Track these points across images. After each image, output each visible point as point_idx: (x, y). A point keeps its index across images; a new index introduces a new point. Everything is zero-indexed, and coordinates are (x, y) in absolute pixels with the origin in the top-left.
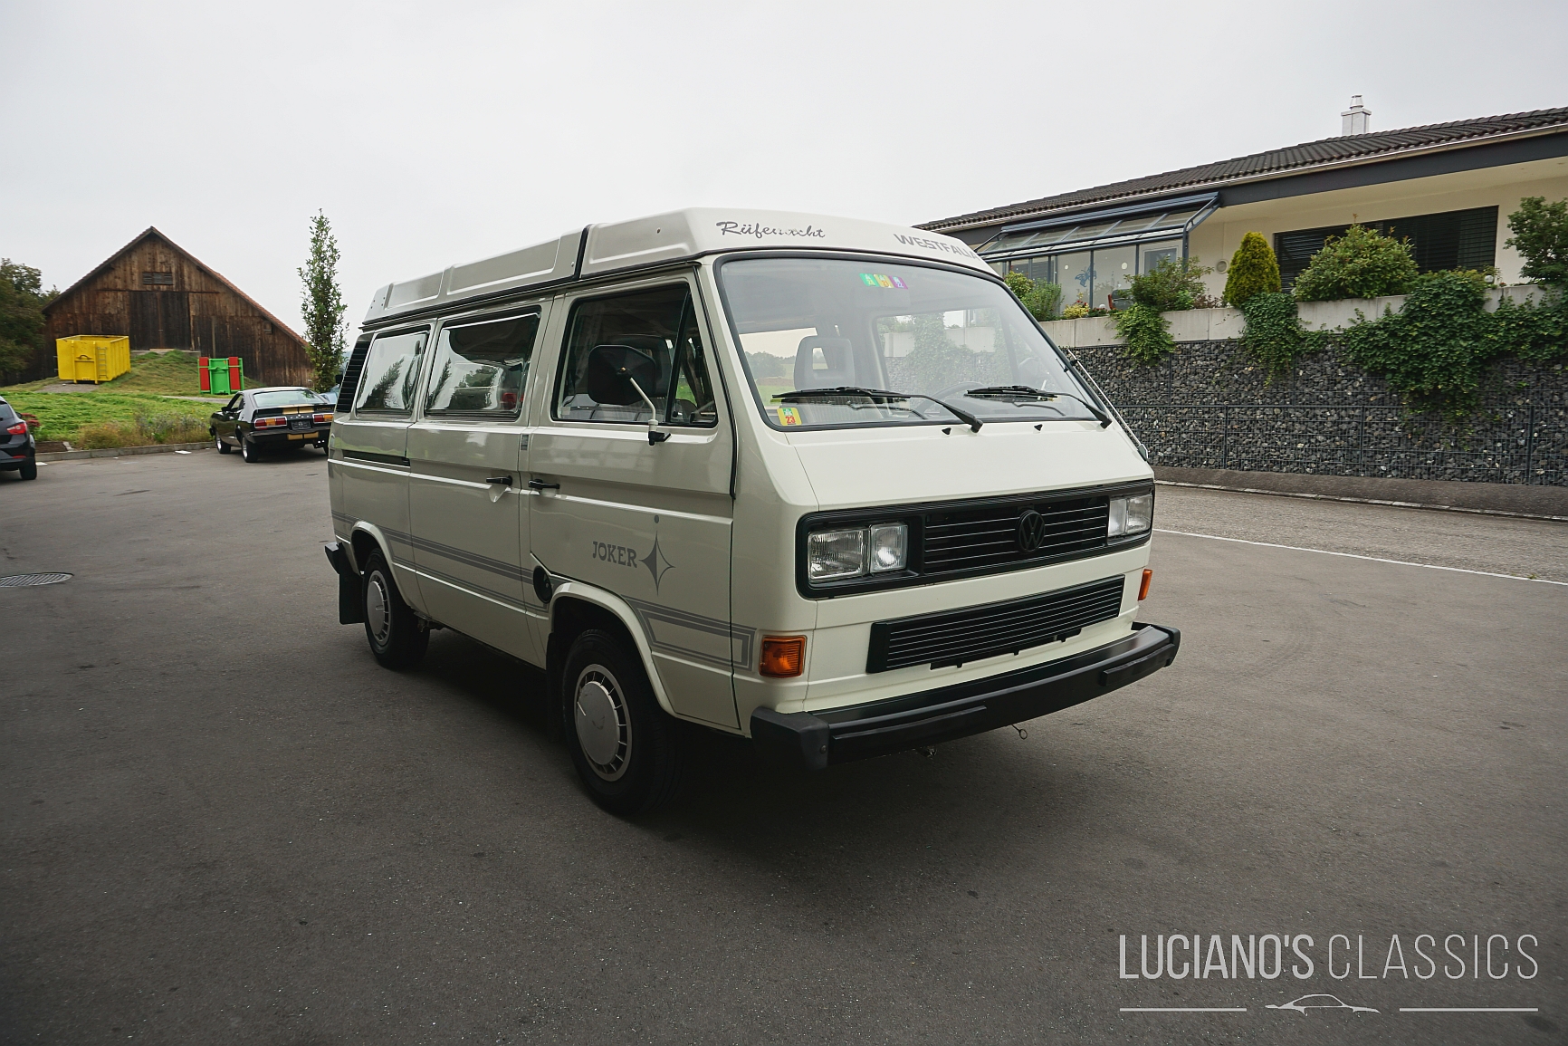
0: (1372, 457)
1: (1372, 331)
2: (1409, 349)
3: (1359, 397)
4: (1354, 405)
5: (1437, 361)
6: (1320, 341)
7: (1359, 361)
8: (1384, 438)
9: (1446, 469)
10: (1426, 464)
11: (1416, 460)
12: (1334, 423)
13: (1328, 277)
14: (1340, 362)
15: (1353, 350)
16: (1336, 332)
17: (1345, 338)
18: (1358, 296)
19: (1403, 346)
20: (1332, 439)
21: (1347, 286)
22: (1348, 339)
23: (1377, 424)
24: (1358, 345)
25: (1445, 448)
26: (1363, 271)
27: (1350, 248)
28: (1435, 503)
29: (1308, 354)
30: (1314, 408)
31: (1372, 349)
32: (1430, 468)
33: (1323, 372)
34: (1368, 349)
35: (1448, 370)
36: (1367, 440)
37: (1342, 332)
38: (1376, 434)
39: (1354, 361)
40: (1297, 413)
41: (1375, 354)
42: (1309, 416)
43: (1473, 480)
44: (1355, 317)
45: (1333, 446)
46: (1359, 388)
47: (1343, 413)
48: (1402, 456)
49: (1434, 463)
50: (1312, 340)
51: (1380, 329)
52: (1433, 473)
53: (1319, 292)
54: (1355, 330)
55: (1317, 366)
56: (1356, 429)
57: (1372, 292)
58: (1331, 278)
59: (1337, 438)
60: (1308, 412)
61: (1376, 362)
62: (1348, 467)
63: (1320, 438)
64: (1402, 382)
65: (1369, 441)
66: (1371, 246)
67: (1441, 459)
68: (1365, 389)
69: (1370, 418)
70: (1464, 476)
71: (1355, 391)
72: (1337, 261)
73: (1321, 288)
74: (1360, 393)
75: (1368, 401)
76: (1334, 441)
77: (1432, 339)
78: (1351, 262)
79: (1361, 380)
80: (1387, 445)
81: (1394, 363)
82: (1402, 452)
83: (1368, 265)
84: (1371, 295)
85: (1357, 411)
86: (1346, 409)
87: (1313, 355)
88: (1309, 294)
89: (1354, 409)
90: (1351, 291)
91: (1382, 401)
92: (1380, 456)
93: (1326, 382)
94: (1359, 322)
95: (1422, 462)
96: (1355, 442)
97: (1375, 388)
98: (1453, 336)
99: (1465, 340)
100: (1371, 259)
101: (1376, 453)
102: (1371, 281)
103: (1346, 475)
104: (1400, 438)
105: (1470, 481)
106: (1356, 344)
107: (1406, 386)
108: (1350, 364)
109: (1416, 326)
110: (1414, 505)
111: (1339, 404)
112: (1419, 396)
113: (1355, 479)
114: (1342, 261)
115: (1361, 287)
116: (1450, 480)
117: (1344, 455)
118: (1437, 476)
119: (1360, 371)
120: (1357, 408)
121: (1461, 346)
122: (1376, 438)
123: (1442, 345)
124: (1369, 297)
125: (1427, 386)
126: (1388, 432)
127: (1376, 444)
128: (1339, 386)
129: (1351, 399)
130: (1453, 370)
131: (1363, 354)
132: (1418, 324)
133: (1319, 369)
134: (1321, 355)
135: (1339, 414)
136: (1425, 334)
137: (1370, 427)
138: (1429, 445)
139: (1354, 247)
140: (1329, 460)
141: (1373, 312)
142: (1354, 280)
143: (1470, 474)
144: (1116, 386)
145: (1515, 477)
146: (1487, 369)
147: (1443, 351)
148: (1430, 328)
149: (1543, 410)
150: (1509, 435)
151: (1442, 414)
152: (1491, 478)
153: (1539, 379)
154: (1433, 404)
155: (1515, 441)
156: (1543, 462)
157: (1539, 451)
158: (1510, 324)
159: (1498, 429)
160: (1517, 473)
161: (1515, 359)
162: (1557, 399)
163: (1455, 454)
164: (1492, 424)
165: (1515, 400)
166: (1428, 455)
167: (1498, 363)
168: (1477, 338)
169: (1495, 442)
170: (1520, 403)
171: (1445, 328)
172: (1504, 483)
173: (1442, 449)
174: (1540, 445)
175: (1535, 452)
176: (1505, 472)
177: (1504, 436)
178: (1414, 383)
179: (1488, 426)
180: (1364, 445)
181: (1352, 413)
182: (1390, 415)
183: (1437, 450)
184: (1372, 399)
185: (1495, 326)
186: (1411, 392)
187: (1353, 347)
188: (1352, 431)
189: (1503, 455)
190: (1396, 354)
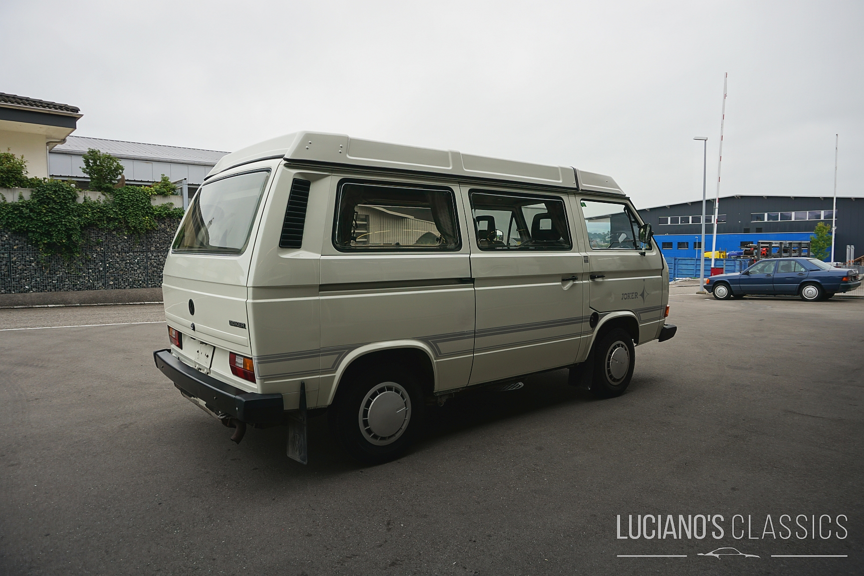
0: (19, 281)
2: (43, 220)
3: (7, 246)
7: (8, 225)
8: (26, 270)
9: (65, 285)
10: (53, 283)
11: (47, 281)
15: (3, 218)
19: (39, 218)
23: (20, 262)
25: (63, 274)
28: (70, 303)
32: (55, 285)
35: (66, 232)
36: (14, 272)
43: (79, 289)
46: (6, 241)
48: (38, 279)
49: (57, 282)
52: (58, 288)
56: (6, 265)
62: (3, 289)
64: (39, 238)
65: (17, 272)
67: (61, 280)
68: (11, 242)
69: (15, 259)
70: (75, 288)
74: (7, 244)
75: (13, 249)
77: (55, 215)
79: (7, 236)
80: (28, 274)
81: (34, 227)
82: (38, 277)
85: (6, 255)
91: (21, 249)
92: (24, 281)
95: (50, 282)
96: (6, 273)
97: (17, 241)
98: (69, 214)
99: (75, 216)
101: (21, 279)
103: (3, 293)
104: (35, 269)
105: (78, 290)
106: (4, 215)
107: (41, 240)
110: (61, 305)
112: (49, 246)
113: (9, 295)
116: (67, 291)
118: (60, 289)
119: (7, 231)
121: (74, 220)
122: (20, 270)
123: (64, 219)
124: (9, 187)
126: (27, 266)
127: (20, 274)
130: (71, 232)
132: (45, 206)
136: (51, 212)
137: (15, 264)
138: (53, 272)
141: (11, 196)
143: (78, 287)
145: (100, 286)
146: (83, 232)
147: (64, 222)
148: (54, 208)
149: (110, 254)
150: (95, 266)
151: (59, 255)
152: (89, 288)
153: (106, 238)
154: (55, 250)
155: (98, 269)
156: (112, 278)
157: (110, 273)
158: (93, 210)
159: (89, 263)
160: (101, 284)
161: (95, 228)
162: (115, 247)
163: (69, 277)
164: (86, 261)
165: (96, 248)
166: (53, 278)
167: (87, 230)
168: (79, 216)
169: (89, 270)
170: (99, 250)
171: (63, 210)
172: (96, 289)
173: (61, 274)
174: (110, 270)
175: (108, 274)
176: (95, 284)
177: (93, 266)
178: (46, 239)
179: (84, 261)
180: (12, 274)
181: (2, 256)
182: (28, 256)
183: (58, 275)
184: (15, 248)
185: (86, 211)
186: (44, 244)
187: (2, 216)
188: (3, 267)
189: (93, 276)
190: (34, 222)
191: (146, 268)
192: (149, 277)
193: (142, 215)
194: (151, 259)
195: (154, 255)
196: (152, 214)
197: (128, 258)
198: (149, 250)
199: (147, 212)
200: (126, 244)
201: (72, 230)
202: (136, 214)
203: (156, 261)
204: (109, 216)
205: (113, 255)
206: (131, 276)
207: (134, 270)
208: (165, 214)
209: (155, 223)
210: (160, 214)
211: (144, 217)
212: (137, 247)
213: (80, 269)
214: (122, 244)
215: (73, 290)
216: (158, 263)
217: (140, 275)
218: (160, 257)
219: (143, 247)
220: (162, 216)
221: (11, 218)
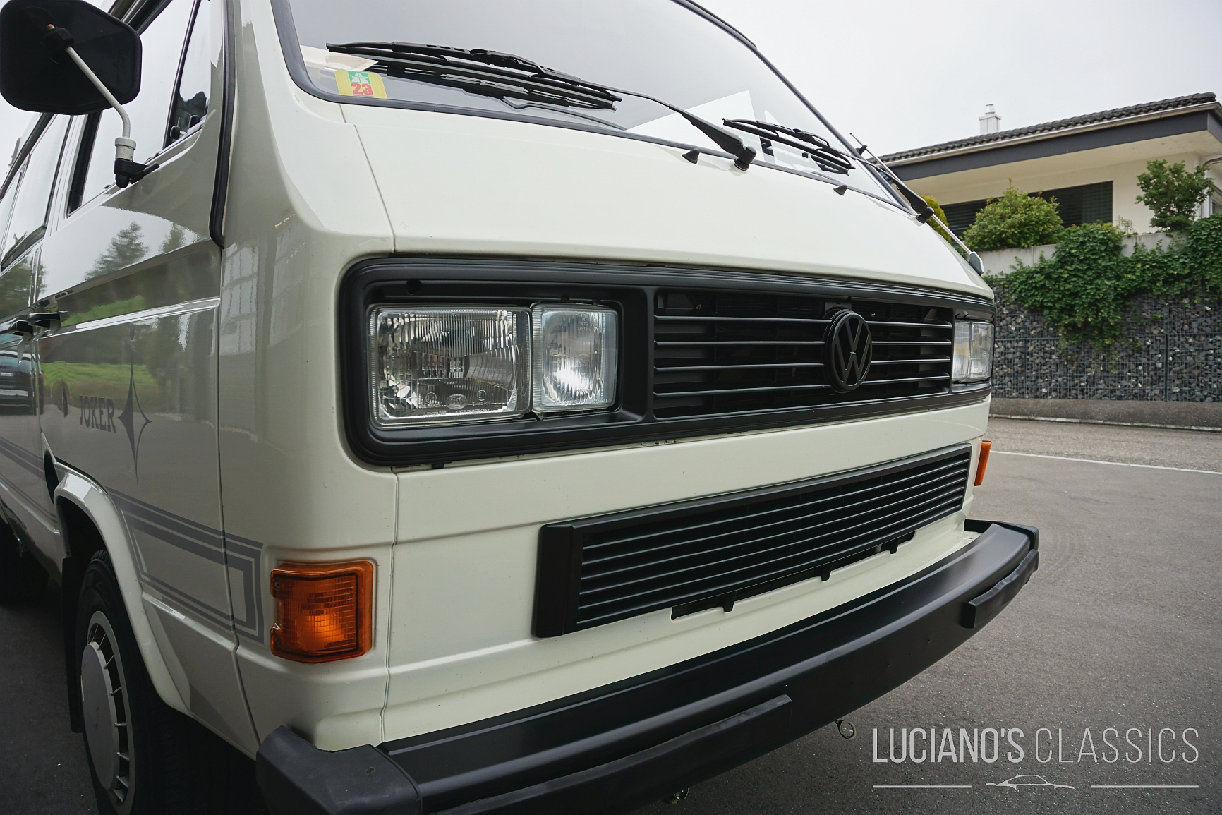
0: (1034, 381)
1: (1030, 274)
2: (1062, 288)
3: (1022, 331)
4: (1017, 338)
5: (1087, 298)
7: (1021, 300)
8: (1044, 365)
9: (1097, 389)
10: (1080, 386)
11: (1072, 383)
12: (1001, 353)
13: (991, 230)
14: (1005, 302)
15: (1015, 291)
16: (1000, 277)
17: (1008, 281)
18: (1018, 246)
19: (1057, 286)
20: (1000, 367)
21: (1007, 237)
22: (1010, 282)
23: (1038, 353)
24: (1019, 287)
25: (1095, 372)
26: (1021, 225)
27: (1008, 206)
28: (1091, 418)
31: (1031, 290)
32: (1083, 390)
34: (1028, 290)
35: (1095, 305)
36: (1030, 367)
37: (1004, 277)
38: (1037, 361)
39: (1016, 300)
41: (1034, 294)
43: (1120, 398)
44: (1015, 264)
45: (1001, 373)
46: (1022, 324)
47: (1009, 345)
48: (1060, 379)
49: (1087, 385)
51: (1037, 273)
52: (1087, 393)
53: (984, 243)
54: (1016, 275)
56: (1020, 358)
57: (1028, 242)
58: (994, 231)
59: (1005, 366)
61: (1035, 301)
62: (1015, 390)
64: (1058, 317)
65: (1032, 368)
66: (1024, 205)
67: (1092, 382)
68: (1027, 324)
69: (1031, 348)
70: (1112, 395)
71: (1018, 326)
72: (998, 217)
73: (986, 240)
74: (1022, 328)
75: (1029, 334)
76: (1002, 369)
77: (1081, 280)
78: (1010, 217)
79: (1022, 316)
80: (1047, 371)
81: (1050, 301)
82: (1060, 377)
83: (1025, 219)
84: (1028, 244)
85: (1021, 343)
86: (1011, 342)
88: (976, 245)
89: (1017, 341)
90: (1011, 241)
91: (1040, 334)
92: (1042, 381)
94: (1019, 267)
95: (1076, 384)
96: (1020, 369)
97: (1034, 323)
98: (1099, 277)
99: (1109, 279)
100: (1026, 214)
101: (1038, 377)
102: (1026, 233)
103: (1014, 397)
104: (1057, 365)
105: (1118, 399)
106: (1017, 286)
107: (1061, 320)
108: (1013, 303)
109: (1066, 269)
110: (1074, 421)
111: (1005, 337)
112: (1072, 328)
113: (1021, 400)
114: (1003, 217)
115: (1019, 239)
116: (1101, 399)
117: (1011, 381)
118: (1090, 396)
119: (1022, 309)
120: (1020, 340)
121: (1106, 285)
122: (1038, 365)
123: (1091, 284)
124: (1026, 246)
125: (1078, 319)
126: (1047, 360)
127: (1037, 370)
128: (1004, 322)
129: (1015, 333)
130: (1100, 305)
131: (1023, 295)
132: (1068, 268)
135: (1005, 346)
136: (1075, 276)
137: (1032, 356)
138: (1082, 369)
139: (1011, 206)
140: (999, 385)
141: (1032, 258)
142: (1013, 232)
143: (1118, 393)
145: (1155, 395)
146: (1128, 303)
147: (1091, 289)
148: (1079, 270)
149: (1176, 338)
150: (1148, 360)
151: (1092, 343)
152: (1135, 397)
153: (1170, 311)
154: (1084, 335)
155: (1153, 364)
156: (1177, 382)
157: (1174, 372)
158: (1145, 266)
159: (1139, 355)
160: (1157, 391)
161: (1148, 295)
162: (1186, 327)
163: (1104, 377)
164: (1133, 351)
165: (1152, 330)
166: (1082, 378)
167: (1136, 299)
168: (1118, 278)
169: (1137, 366)
170: (1156, 332)
171: (1092, 270)
172: (1147, 400)
173: (1093, 373)
175: (1171, 373)
176: (1147, 391)
177: (1144, 360)
178: (1067, 317)
179: (1130, 352)
180: (1027, 371)
181: (1016, 344)
182: (1048, 345)
183: (1089, 374)
184: (1032, 333)
185: (1132, 268)
186: (1066, 326)
187: (1014, 289)
188: (1017, 360)
189: (1144, 377)
190: (1051, 293)
200: (1207, 320)
204: (1171, 272)
205: (1182, 339)
213: (1123, 365)
215: (1111, 398)
221: (1023, 290)
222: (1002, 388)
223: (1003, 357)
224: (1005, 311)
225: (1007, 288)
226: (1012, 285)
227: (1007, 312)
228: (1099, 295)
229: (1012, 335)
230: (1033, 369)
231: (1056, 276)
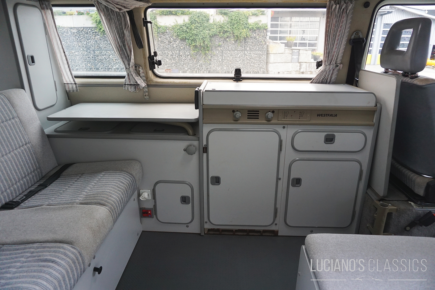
0: (183, 65)
1: (181, 26)
2: (192, 32)
4: (176, 50)
5: (201, 37)
6: (165, 29)
7: (178, 36)
8: (186, 60)
9: (203, 68)
11: (195, 66)
12: (171, 55)
14: (172, 36)
16: (169, 26)
18: (176, 15)
19: (190, 32)
20: (171, 60)
22: (173, 28)
23: (183, 55)
24: (177, 30)
25: (202, 62)
29: (161, 33)
30: (165, 51)
31: (182, 32)
33: (166, 39)
35: (203, 39)
36: (181, 60)
37: (171, 26)
38: (183, 58)
39: (176, 35)
40: (159, 52)
41: (182, 34)
42: (163, 53)
44: (175, 21)
45: (171, 63)
47: (173, 52)
48: (191, 65)
49: (199, 67)
50: (163, 28)
51: (183, 26)
54: (175, 26)
55: (164, 37)
56: (178, 57)
60: (163, 52)
61: (183, 36)
63: (167, 60)
67: (201, 66)
68: (179, 44)
69: (181, 53)
70: (207, 70)
74: (178, 46)
77: (198, 30)
79: (178, 42)
80: (187, 62)
81: (188, 37)
82: (191, 64)
85: (178, 51)
87: (163, 33)
91: (184, 48)
92: (185, 65)
93: (168, 42)
94: (176, 23)
95: (196, 66)
96: (178, 61)
97: (182, 44)
98: (204, 29)
99: (207, 30)
104: (190, 59)
106: (176, 30)
107: (192, 44)
108: (175, 37)
111: (172, 49)
112: (195, 47)
117: (175, 65)
119: (178, 39)
121: (206, 32)
122: (184, 59)
123: (202, 32)
124: (179, 15)
125: (198, 44)
126: (186, 58)
128: (172, 43)
129: (176, 48)
130: (205, 39)
131: (179, 34)
132: (194, 25)
133: (165, 38)
134: (165, 33)
136: (196, 28)
137: (181, 56)
138: (198, 61)
141: (181, 20)
144: (94, 43)
145: (219, 70)
146: (212, 39)
147: (202, 33)
148: (197, 26)
149: (225, 51)
150: (217, 58)
151: (201, 52)
153: (223, 42)
154: (198, 49)
155: (219, 60)
156: (225, 66)
157: (224, 62)
158: (217, 26)
159: (214, 57)
160: (220, 69)
161: (218, 37)
162: (228, 48)
163: (205, 64)
165: (218, 48)
166: (198, 64)
167: (214, 37)
168: (209, 30)
169: (214, 60)
170: (219, 49)
171: (202, 27)
173: (201, 62)
174: (225, 61)
175: (224, 63)
176: (217, 69)
177: (216, 58)
178: (194, 43)
179: (212, 56)
180: (180, 62)
181: (176, 52)
182: (187, 53)
183: (200, 63)
184: (181, 48)
185: (213, 27)
186: (193, 46)
187: (175, 31)
188: (176, 58)
189: (216, 64)
190: (189, 34)
191: (244, 60)
192: (245, 65)
193: (242, 29)
194: (247, 55)
195: (249, 52)
196: (248, 28)
197: (234, 54)
198: (246, 50)
199: (245, 27)
200: (233, 46)
201: (206, 37)
202: (239, 28)
203: (249, 56)
204: (225, 29)
205: (227, 52)
206: (235, 65)
207: (237, 61)
208: (256, 27)
209: (249, 33)
210: (253, 28)
211: (243, 29)
212: (240, 48)
213: (210, 60)
214: (232, 46)
216: (250, 57)
217: (240, 65)
218: (252, 54)
219: (243, 48)
220: (254, 29)
221: (179, 32)
222: (172, 68)
223: (172, 57)
224: (172, 40)
225: (172, 31)
226: (174, 30)
227: (173, 40)
228: (204, 36)
229: (174, 48)
230: (182, 61)
231: (190, 28)
